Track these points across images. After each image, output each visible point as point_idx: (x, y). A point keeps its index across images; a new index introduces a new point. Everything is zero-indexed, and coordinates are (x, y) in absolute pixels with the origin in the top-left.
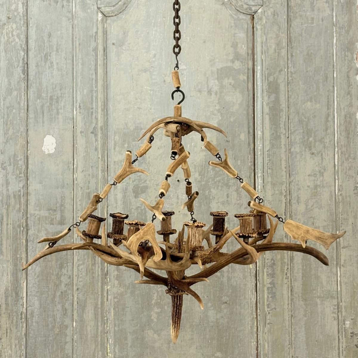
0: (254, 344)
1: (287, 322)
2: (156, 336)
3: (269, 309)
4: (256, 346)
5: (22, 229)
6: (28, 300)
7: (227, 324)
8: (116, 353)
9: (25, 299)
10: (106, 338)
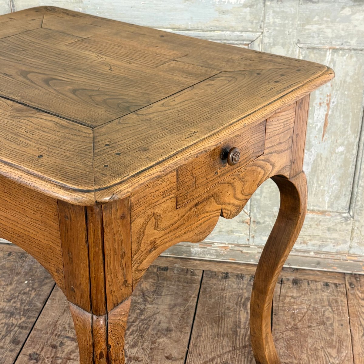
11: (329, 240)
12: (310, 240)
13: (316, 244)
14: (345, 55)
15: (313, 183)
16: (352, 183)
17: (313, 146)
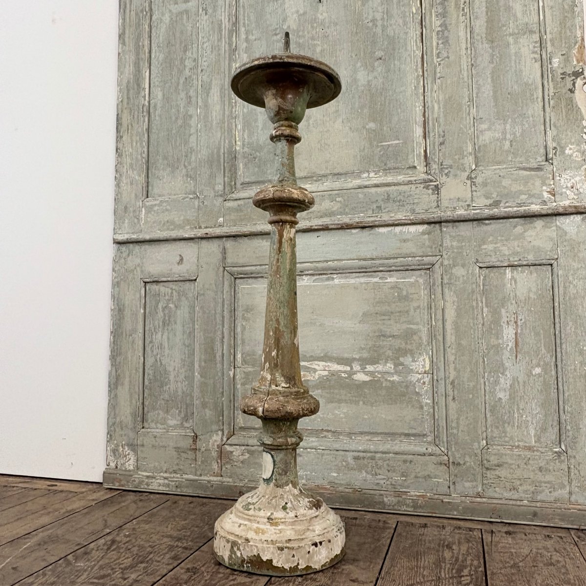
0: (420, 110)
1: (466, 72)
3: (439, 60)
4: (423, 111)
5: (145, 13)
6: (151, 92)
7: (382, 86)
8: (245, 139)
9: (147, 90)
10: (234, 124)
11: (543, 484)
12: (521, 485)
13: (529, 490)
14: (525, 272)
15: (514, 413)
16: (557, 411)
17: (507, 368)
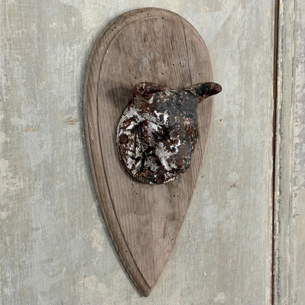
2: (102, 287)
